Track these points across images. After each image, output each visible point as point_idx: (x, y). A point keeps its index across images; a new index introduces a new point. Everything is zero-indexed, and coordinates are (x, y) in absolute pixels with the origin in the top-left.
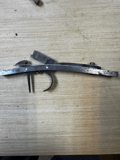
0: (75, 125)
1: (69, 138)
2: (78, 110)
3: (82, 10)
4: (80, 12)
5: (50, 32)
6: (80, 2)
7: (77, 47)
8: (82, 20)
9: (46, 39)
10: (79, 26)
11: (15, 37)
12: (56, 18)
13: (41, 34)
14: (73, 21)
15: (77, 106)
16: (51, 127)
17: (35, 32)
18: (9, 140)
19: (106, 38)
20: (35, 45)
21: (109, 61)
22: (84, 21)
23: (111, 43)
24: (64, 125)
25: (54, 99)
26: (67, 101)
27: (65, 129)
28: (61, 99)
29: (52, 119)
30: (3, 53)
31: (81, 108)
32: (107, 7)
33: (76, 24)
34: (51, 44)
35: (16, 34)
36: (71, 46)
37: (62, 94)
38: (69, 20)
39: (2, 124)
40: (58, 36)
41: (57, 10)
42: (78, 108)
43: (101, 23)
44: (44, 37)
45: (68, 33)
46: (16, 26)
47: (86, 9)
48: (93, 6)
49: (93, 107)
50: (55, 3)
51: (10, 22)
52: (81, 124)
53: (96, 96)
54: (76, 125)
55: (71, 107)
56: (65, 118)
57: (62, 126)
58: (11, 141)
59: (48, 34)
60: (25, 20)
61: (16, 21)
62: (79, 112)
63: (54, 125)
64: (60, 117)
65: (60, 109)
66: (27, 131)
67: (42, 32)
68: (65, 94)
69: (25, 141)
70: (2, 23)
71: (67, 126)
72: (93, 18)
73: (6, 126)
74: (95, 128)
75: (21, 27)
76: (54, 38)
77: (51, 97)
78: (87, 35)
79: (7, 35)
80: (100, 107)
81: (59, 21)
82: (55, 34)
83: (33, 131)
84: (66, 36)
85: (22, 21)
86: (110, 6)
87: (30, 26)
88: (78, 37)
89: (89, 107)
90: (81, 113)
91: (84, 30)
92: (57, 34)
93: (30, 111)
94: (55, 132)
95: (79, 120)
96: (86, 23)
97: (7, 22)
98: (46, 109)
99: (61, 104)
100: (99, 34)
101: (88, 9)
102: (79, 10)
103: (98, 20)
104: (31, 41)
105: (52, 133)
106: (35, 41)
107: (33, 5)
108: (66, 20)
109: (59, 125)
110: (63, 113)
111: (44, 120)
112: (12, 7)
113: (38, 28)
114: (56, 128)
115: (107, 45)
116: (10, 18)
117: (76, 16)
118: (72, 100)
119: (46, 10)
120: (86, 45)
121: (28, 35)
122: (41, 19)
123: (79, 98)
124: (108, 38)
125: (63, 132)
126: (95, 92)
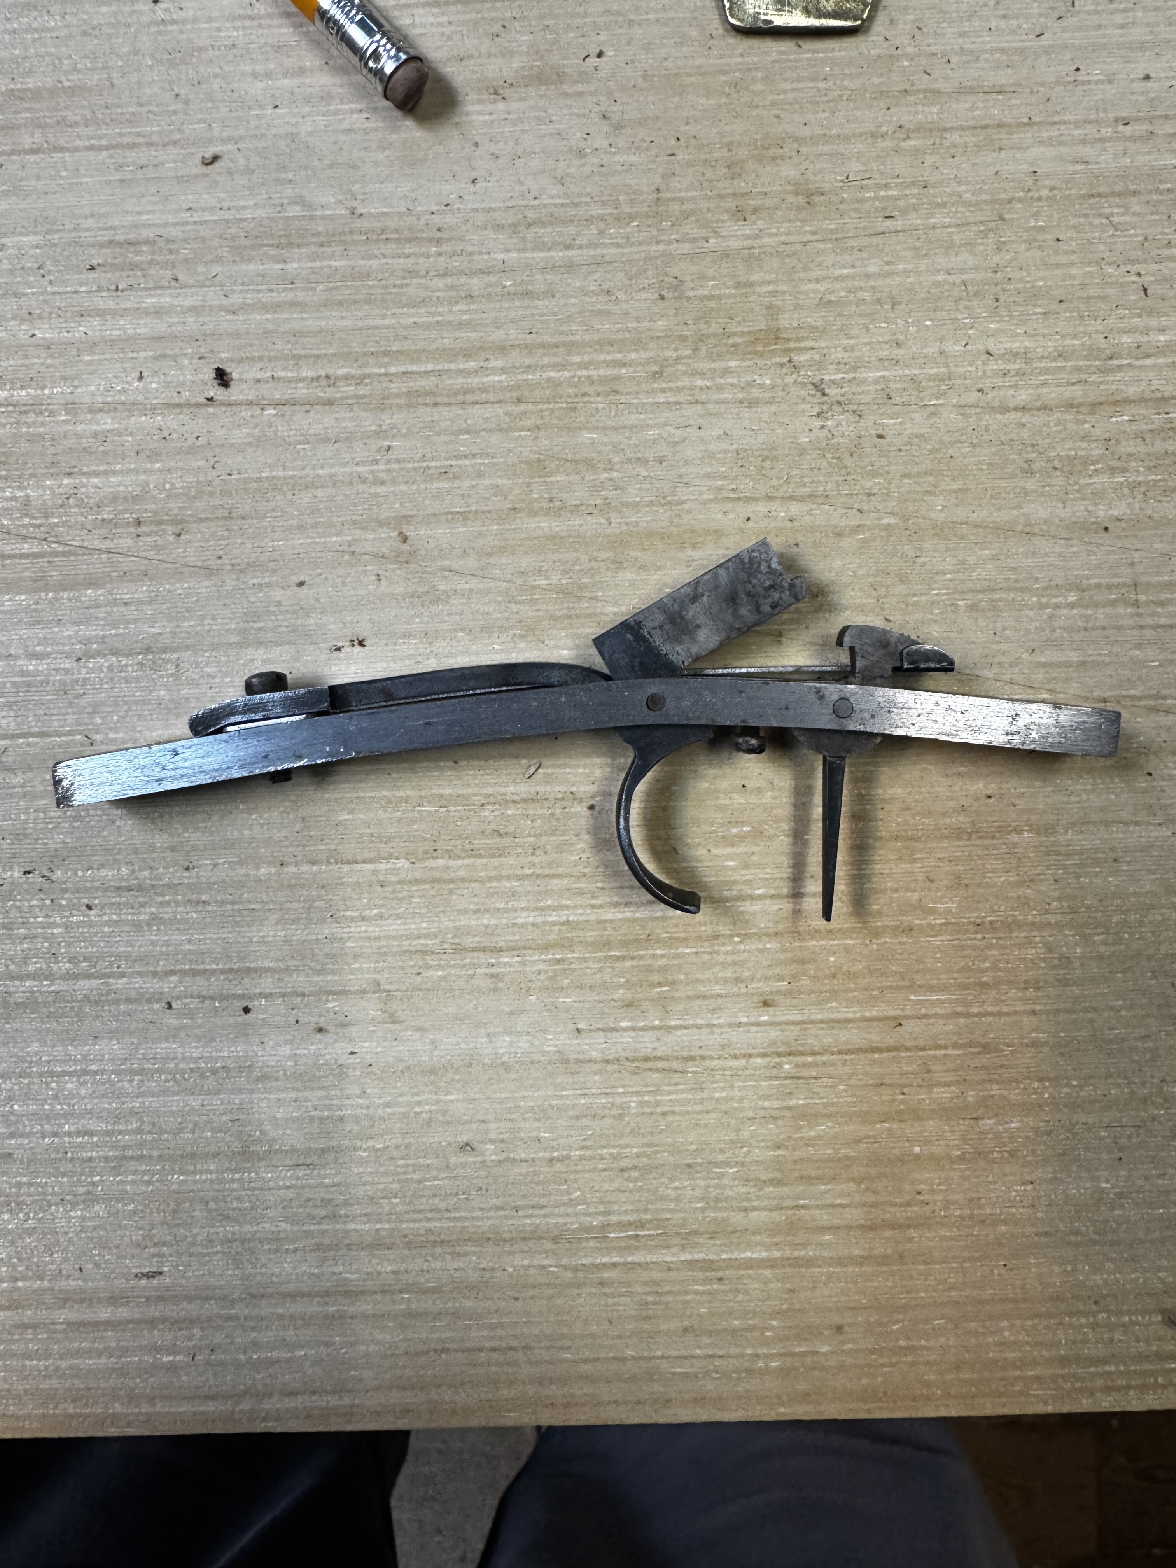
0: (743, 1164)
1: (695, 1281)
2: (774, 1033)
3: (804, 150)
4: (789, 171)
5: (517, 358)
6: (788, 86)
7: (763, 489)
8: (805, 243)
9: (489, 411)
10: (778, 301)
11: (210, 399)
12: (572, 230)
13: (439, 374)
14: (726, 254)
15: (766, 1004)
16: (538, 1189)
17: (386, 353)
18: (176, 1299)
19: (1016, 409)
20: (389, 471)
21: (1042, 607)
22: (821, 252)
23: (1065, 449)
24: (646, 1170)
25: (557, 945)
26: (677, 956)
27: (659, 1205)
28: (625, 944)
29: (543, 1114)
30: (108, 544)
31: (794, 1023)
32: (1031, 123)
33: (754, 277)
34: (529, 463)
35: (222, 377)
36: (708, 476)
38: (686, 248)
39: (106, 1159)
40: (591, 390)
41: (581, 153)
42: (772, 1024)
43: (976, 268)
44: (470, 398)
45: (678, 360)
46: (213, 296)
47: (841, 148)
48: (904, 115)
49: (898, 1012)
50: (563, 94)
51: (165, 265)
52: (798, 1154)
53: (929, 912)
54: (758, 1163)
55: (713, 1011)
56: (657, 1104)
57: (635, 1174)
58: (191, 1309)
60: (299, 246)
61: (218, 260)
62: (779, 1055)
63: (559, 1167)
64: (618, 1100)
65: (616, 1029)
66: (334, 1217)
67: (452, 354)
69: (313, 1308)
70: (92, 275)
71: (672, 1179)
72: (898, 224)
73: (149, 1183)
74: (920, 1187)
75: (266, 307)
76: (552, 411)
77: (530, 928)
78: (851, 375)
79: (141, 378)
80: (959, 1009)
81: (599, 251)
82: (566, 374)
83: (380, 1221)
84: (663, 391)
85: (273, 252)
86: (1056, 119)
87: (340, 303)
88: (768, 395)
89: (867, 1014)
90: (800, 1059)
91: (824, 330)
92: (585, 373)
93: (352, 1053)
94: (574, 1231)
95: (780, 1122)
96: (838, 272)
97: (134, 266)
98: (491, 1029)
99: (619, 986)
100: (953, 369)
101: (858, 146)
102: (782, 158)
103: (949, 247)
104: (349, 439)
105: (541, 1238)
106: (385, 438)
107: (366, 115)
108: (661, 247)
109: (605, 1170)
110: (637, 1064)
111: (474, 1126)
112: (180, 131)
113: (412, 320)
114: (583, 1193)
115: (1026, 466)
116: (165, 225)
117: (755, 211)
118: (716, 948)
119: (480, 151)
120: (844, 471)
121: (328, 377)
122: (439, 235)
123: (776, 934)
124: (1039, 404)
125: (641, 1225)
126: (921, 877)
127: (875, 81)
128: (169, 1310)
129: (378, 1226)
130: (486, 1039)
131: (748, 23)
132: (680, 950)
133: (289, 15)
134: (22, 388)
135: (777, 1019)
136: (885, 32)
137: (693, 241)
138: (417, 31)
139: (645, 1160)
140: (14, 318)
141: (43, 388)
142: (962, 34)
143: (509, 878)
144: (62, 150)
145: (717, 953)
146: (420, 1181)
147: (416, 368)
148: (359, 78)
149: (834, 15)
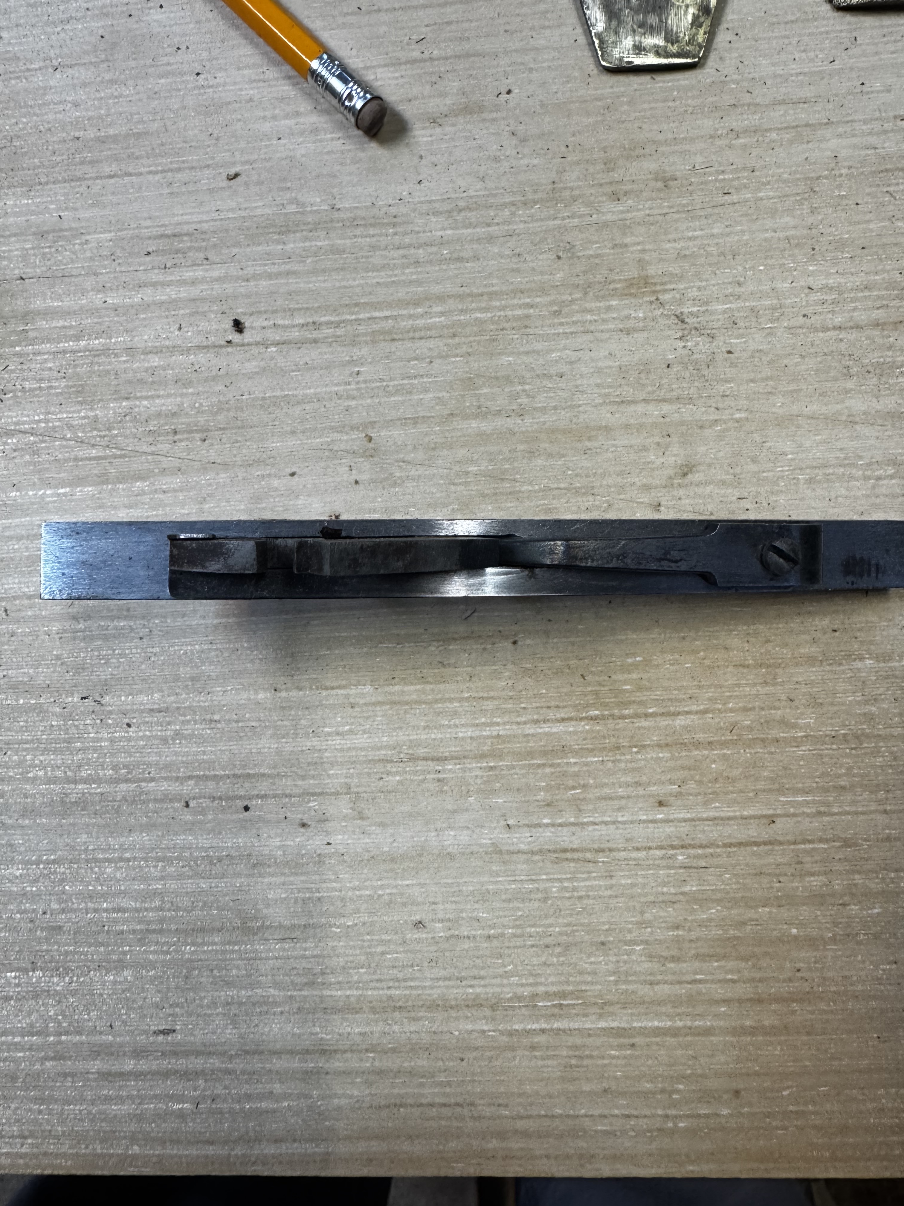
0: (646, 942)
1: (612, 1048)
2: (669, 829)
3: (661, 149)
4: (650, 165)
5: (451, 304)
6: (646, 106)
7: (640, 394)
8: (665, 215)
9: (431, 344)
10: (646, 257)
11: (229, 342)
12: (491, 213)
13: (395, 318)
14: (606, 225)
15: (661, 804)
16: (478, 961)
17: (357, 305)
18: (186, 1054)
19: (834, 328)
20: (358, 389)
21: (866, 478)
22: (676, 221)
23: (875, 357)
24: (567, 947)
25: (490, 755)
26: (587, 764)
27: (579, 978)
28: (545, 753)
29: (483, 897)
30: (153, 448)
31: (685, 820)
32: (829, 123)
33: (628, 240)
34: (462, 380)
35: (238, 326)
36: (598, 386)
37: (551, 716)
38: (576, 222)
39: (134, 932)
40: (507, 325)
41: (496, 159)
42: (667, 821)
43: (795, 227)
44: (417, 335)
45: (572, 302)
46: (234, 271)
47: (687, 147)
48: (734, 122)
49: (771, 812)
50: (484, 120)
51: (199, 249)
52: (693, 935)
53: (792, 726)
54: (660, 942)
55: (618, 810)
56: (574, 889)
57: (558, 950)
58: (198, 1063)
59: (442, 314)
60: (295, 232)
61: (238, 244)
62: (673, 847)
63: (495, 943)
64: (542, 886)
65: (539, 825)
66: (311, 984)
67: (406, 303)
68: (570, 719)
69: (295, 1064)
70: (148, 259)
71: (590, 955)
72: (735, 198)
73: (168, 952)
74: (799, 965)
76: (479, 342)
77: (469, 741)
78: (704, 308)
79: (180, 328)
80: (822, 809)
81: (511, 227)
82: (489, 315)
83: (350, 988)
84: (561, 324)
85: (276, 237)
86: (850, 119)
87: (324, 271)
88: (641, 324)
89: (745, 813)
90: (692, 852)
91: (682, 276)
92: (502, 313)
93: (329, 844)
94: (510, 1000)
95: (676, 906)
96: (690, 234)
97: (177, 252)
98: (439, 825)
99: (541, 789)
100: (783, 301)
101: (700, 145)
102: (644, 156)
103: (773, 213)
104: (329, 367)
105: (482, 1005)
106: (356, 366)
107: (342, 141)
108: (556, 222)
109: (532, 946)
110: (556, 855)
111: (426, 907)
112: (213, 158)
113: (374, 281)
114: (516, 966)
115: (845, 371)
116: (200, 222)
117: (626, 193)
118: (618, 757)
119: (423, 162)
120: (703, 380)
121: (314, 323)
122: (395, 220)
123: (667, 745)
124: (851, 324)
125: (563, 995)
126: (783, 697)
127: (711, 99)
128: (181, 1063)
129: (348, 993)
130: (433, 834)
131: (615, 63)
132: (589, 759)
133: (289, 78)
134: (96, 338)
135: (672, 817)
136: (717, 66)
137: (580, 216)
138: (379, 83)
139: (565, 937)
140: (92, 290)
141: (111, 338)
142: (774, 64)
143: (451, 700)
144: (130, 175)
145: (619, 761)
146: (383, 953)
147: (377, 314)
148: (339, 116)
149: (679, 56)
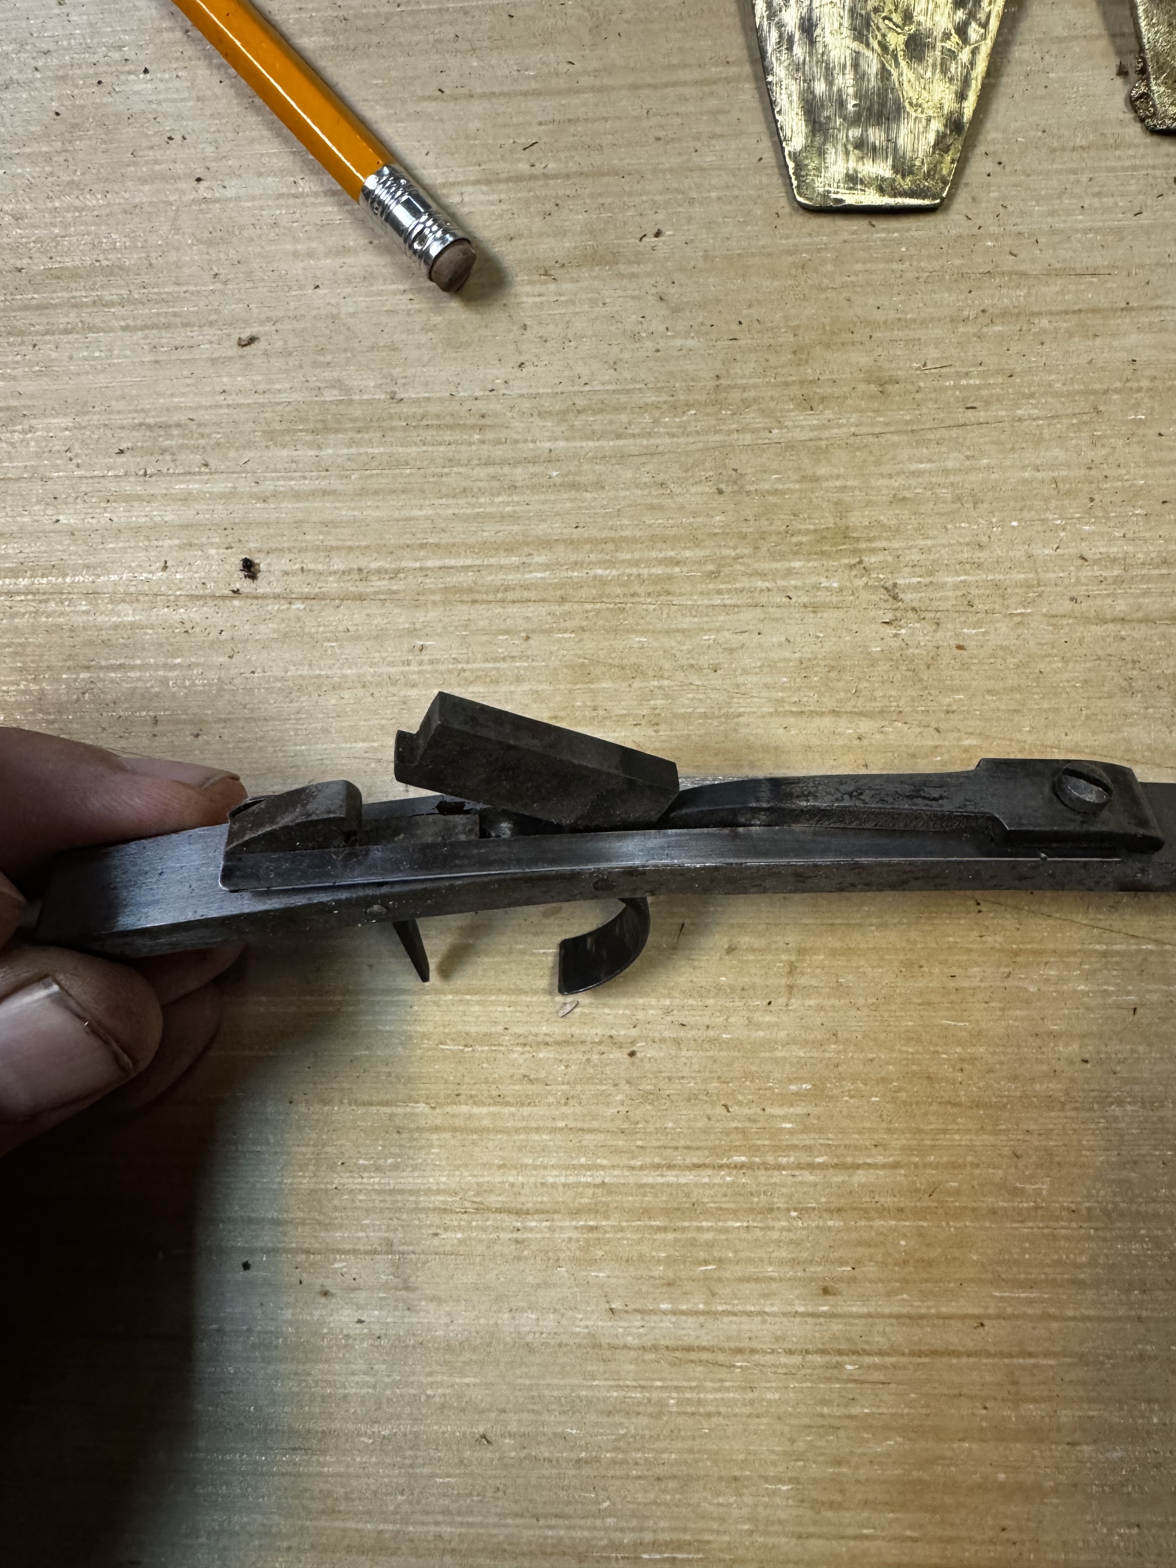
0: (796, 1481)
2: (836, 1327)
3: (877, 335)
4: (861, 359)
5: (562, 553)
6: (859, 267)
7: (830, 703)
8: (878, 435)
9: (529, 610)
10: (847, 498)
11: (236, 592)
12: (624, 418)
13: (479, 569)
14: (791, 446)
15: (826, 1291)
16: (562, 1494)
17: (422, 546)
19: (1114, 620)
20: (421, 672)
22: (895, 445)
24: (687, 1481)
25: (592, 1210)
26: (726, 1230)
27: (701, 1524)
28: (666, 1212)
29: (573, 1406)
30: (123, 744)
31: (860, 1316)
32: (1127, 308)
33: (821, 471)
34: (572, 668)
35: (249, 568)
36: (767, 686)
37: (679, 1160)
38: (748, 438)
40: (641, 590)
41: (635, 337)
42: (833, 1316)
44: (510, 596)
45: (736, 559)
46: (245, 485)
47: (917, 334)
48: (987, 298)
49: (979, 1311)
50: (621, 276)
51: (195, 449)
52: (862, 1473)
53: (1017, 1192)
54: (815, 1481)
55: (766, 1296)
56: (700, 1402)
57: (673, 1484)
59: (547, 567)
60: (337, 431)
61: (249, 445)
62: (840, 1353)
63: (587, 1471)
64: (655, 1395)
65: (653, 1312)
66: (330, 1512)
67: (495, 548)
68: (705, 1166)
70: (121, 459)
71: (717, 1494)
72: (982, 415)
74: (1005, 1523)
75: (297, 496)
76: (598, 612)
77: (561, 1189)
78: (928, 580)
79: (165, 568)
80: (1052, 1311)
81: (652, 441)
82: (615, 572)
83: (383, 1521)
84: (719, 592)
85: (309, 437)
86: (1159, 302)
87: (376, 492)
88: (835, 599)
89: (944, 1310)
90: (867, 1360)
91: (897, 530)
92: (634, 571)
93: (360, 1321)
94: (604, 1548)
95: (842, 1433)
96: (913, 467)
97: (163, 451)
98: (514, 1305)
99: (659, 1261)
100: (1042, 575)
101: (937, 332)
102: (853, 344)
103: (1038, 442)
104: (380, 636)
105: (564, 1554)
106: (418, 637)
107: (409, 296)
108: (718, 438)
109: (640, 1477)
110: (678, 1354)
111: (493, 1415)
112: (218, 312)
113: (450, 511)
114: (614, 1504)
115: (1126, 684)
116: (198, 407)
117: (823, 399)
118: (770, 1223)
119: (528, 333)
120: (919, 685)
121: (360, 570)
122: (483, 421)
123: (839, 1210)
124: (1140, 615)
125: (680, 1546)
126: (1007, 1151)
127: (957, 262)
129: (381, 1527)
130: (506, 1316)
131: (818, 201)
132: (730, 1224)
133: (334, 193)
134: (43, 576)
135: (840, 1310)
136: (965, 211)
137: (754, 431)
138: (466, 210)
139: (684, 1468)
140: (39, 502)
141: (65, 575)
142: (1052, 213)
143: (538, 1130)
144: (98, 330)
145: (772, 1228)
146: (431, 1476)
147: (452, 562)
148: (405, 259)
149: (912, 194)
